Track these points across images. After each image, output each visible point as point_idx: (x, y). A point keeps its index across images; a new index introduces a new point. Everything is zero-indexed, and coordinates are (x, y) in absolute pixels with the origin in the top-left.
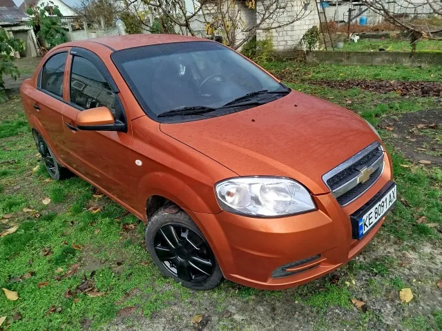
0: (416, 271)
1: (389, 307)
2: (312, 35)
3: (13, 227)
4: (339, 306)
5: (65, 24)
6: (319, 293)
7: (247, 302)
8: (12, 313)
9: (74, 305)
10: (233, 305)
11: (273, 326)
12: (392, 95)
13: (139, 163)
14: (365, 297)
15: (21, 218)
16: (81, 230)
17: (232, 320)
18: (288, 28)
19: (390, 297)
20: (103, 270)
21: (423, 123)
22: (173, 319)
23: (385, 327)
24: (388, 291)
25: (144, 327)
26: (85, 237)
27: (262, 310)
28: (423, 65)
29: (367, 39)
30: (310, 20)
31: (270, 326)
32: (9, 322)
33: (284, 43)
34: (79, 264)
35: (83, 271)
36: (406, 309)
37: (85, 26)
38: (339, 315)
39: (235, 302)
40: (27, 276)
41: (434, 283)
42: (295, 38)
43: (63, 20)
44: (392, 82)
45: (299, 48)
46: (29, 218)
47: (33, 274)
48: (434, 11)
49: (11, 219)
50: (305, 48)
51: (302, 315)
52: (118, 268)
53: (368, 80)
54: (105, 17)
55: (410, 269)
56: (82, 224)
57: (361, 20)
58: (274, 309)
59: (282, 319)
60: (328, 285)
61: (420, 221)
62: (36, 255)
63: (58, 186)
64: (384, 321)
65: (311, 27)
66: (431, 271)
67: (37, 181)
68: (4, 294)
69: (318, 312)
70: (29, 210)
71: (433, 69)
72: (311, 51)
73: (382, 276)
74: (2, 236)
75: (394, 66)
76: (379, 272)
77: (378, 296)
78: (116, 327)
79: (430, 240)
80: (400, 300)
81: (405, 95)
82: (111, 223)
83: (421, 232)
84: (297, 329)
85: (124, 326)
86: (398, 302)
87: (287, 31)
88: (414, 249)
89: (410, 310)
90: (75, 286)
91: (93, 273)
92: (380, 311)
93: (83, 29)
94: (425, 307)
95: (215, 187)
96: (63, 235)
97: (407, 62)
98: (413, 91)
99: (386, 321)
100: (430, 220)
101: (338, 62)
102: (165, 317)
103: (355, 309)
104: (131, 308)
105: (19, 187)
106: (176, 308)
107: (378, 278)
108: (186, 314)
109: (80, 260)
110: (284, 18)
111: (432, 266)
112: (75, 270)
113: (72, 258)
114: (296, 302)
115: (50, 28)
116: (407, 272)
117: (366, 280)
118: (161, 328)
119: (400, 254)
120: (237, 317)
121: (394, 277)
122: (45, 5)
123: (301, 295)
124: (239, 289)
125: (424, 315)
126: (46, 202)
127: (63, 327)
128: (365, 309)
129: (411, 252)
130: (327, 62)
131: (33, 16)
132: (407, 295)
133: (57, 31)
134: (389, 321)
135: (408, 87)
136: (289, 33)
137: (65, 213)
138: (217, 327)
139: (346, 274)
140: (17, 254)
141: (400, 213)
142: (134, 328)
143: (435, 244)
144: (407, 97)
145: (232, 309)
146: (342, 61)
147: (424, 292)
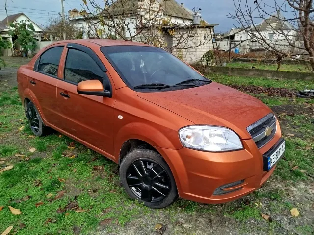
0: (298, 199)
1: (285, 219)
2: (209, 55)
3: (9, 166)
4: (253, 218)
5: (36, 36)
6: (239, 211)
7: (191, 216)
8: (18, 223)
9: (66, 217)
10: (182, 218)
11: (212, 231)
12: (262, 95)
13: (120, 117)
14: (269, 213)
15: (15, 160)
16: (62, 169)
17: (183, 227)
18: (193, 50)
19: (285, 214)
20: (83, 196)
21: (285, 112)
22: (140, 227)
23: (286, 231)
24: (283, 210)
25: (120, 232)
26: (65, 175)
27: (202, 220)
28: (279, 79)
29: (241, 62)
30: (207, 46)
31: (209, 231)
32: (16, 230)
33: (190, 59)
34: (64, 191)
35: (68, 196)
36: (297, 220)
37: (51, 38)
38: (254, 224)
39: (182, 216)
40: (26, 199)
41: (311, 205)
42: (198, 57)
43: (35, 33)
44: (261, 88)
45: (200, 63)
46: (20, 161)
47: (30, 197)
48: (290, 44)
49: (7, 161)
50: (204, 63)
51: (231, 224)
52: (94, 195)
53: (246, 85)
54: (67, 33)
55: (294, 197)
56: (62, 165)
57: (236, 51)
58: (210, 221)
59: (217, 226)
60: (244, 205)
61: (294, 169)
62: (29, 185)
63: (40, 140)
64: (284, 227)
65: (208, 50)
66: (307, 198)
67: (23, 137)
68: (10, 210)
69: (240, 222)
70: (20, 155)
71: (286, 81)
72: (207, 66)
73: (278, 201)
74: (1, 172)
75: (261, 78)
76: (275, 198)
77: (277, 212)
78: (100, 232)
79: (303, 180)
80: (291, 215)
81: (271, 95)
82: (85, 165)
83: (297, 175)
84: (229, 233)
85: (105, 232)
86: (291, 216)
87: (192, 52)
88: (294, 185)
89: (299, 221)
90: (64, 206)
91: (76, 197)
92: (280, 222)
93: (49, 40)
94: (308, 220)
95: (179, 131)
96: (49, 173)
97: (269, 77)
98: (276, 94)
99: (286, 227)
100: (301, 168)
101: (225, 74)
102: (134, 225)
103: (264, 220)
104: (109, 220)
105: (9, 140)
106: (141, 220)
107: (275, 202)
108: (150, 223)
109: (64, 189)
110: (191, 43)
111: (308, 195)
112: (62, 195)
113: (58, 187)
114: (225, 216)
115: (25, 38)
116: (292, 199)
117: (267, 203)
118: (133, 233)
119: (285, 188)
120: (186, 225)
121: (285, 202)
122: (24, 22)
123: (227, 212)
124: (185, 207)
125: (308, 224)
126: (32, 150)
127: (60, 232)
128: (270, 220)
129: (293, 187)
130: (218, 73)
131: (14, 29)
132: (295, 212)
133: (30, 40)
134: (288, 227)
135: (272, 91)
136: (194, 53)
137: (48, 158)
138: (173, 232)
139: (254, 200)
140: (14, 184)
141: (282, 163)
142: (113, 233)
143: (306, 182)
144: (272, 97)
145: (182, 220)
146: (227, 73)
147: (306, 211)
